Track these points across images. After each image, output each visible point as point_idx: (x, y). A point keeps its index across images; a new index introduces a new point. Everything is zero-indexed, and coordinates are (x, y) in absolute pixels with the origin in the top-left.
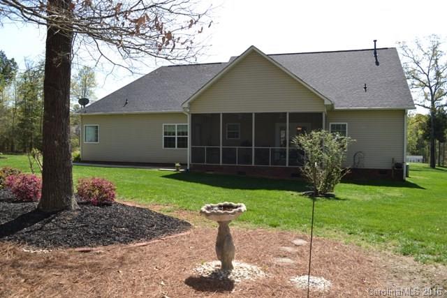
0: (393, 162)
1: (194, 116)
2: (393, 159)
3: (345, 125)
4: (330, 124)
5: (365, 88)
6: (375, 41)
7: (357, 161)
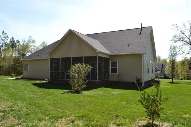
0: (136, 78)
1: (52, 59)
2: (136, 77)
3: (117, 62)
4: (111, 61)
5: (129, 45)
6: (141, 24)
7: (119, 78)
